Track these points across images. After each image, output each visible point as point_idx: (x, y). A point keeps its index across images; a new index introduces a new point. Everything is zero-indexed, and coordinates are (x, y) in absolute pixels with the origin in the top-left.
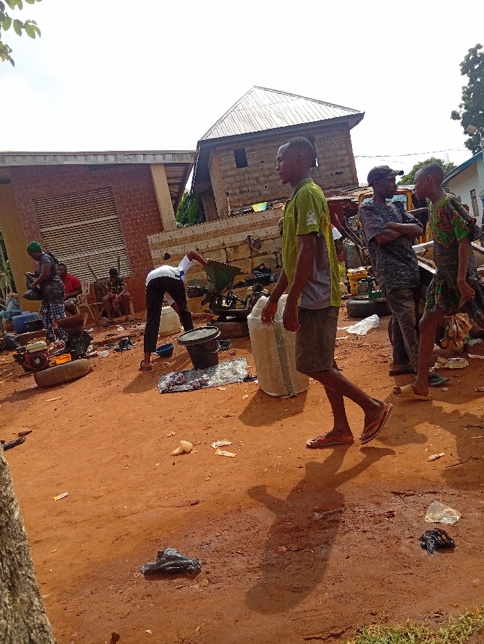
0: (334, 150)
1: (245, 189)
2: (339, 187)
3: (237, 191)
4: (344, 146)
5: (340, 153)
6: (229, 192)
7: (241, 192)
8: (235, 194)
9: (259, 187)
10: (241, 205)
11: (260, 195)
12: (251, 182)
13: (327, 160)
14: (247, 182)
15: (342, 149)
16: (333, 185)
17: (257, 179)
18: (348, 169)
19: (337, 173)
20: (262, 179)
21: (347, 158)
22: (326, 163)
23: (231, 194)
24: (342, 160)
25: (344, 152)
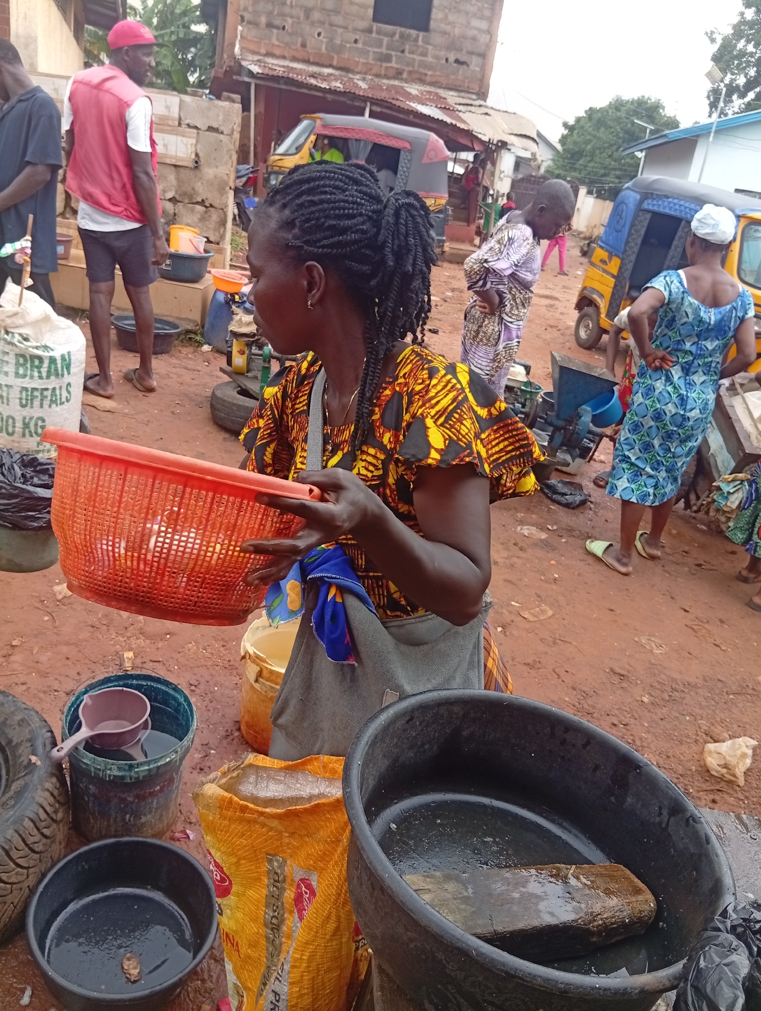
0: (467, 13)
1: (278, 22)
2: (450, 89)
3: (263, 20)
4: (487, 13)
5: (475, 23)
6: (247, 16)
7: (270, 25)
8: (256, 24)
9: (307, 28)
10: (263, 51)
11: (304, 45)
12: (294, 12)
13: (448, 28)
14: (287, 10)
15: (482, 18)
16: (443, 80)
17: (308, 12)
18: (480, 60)
19: (457, 61)
20: (316, 15)
21: (484, 39)
22: (444, 33)
23: (249, 23)
24: (474, 39)
25: (483, 25)
